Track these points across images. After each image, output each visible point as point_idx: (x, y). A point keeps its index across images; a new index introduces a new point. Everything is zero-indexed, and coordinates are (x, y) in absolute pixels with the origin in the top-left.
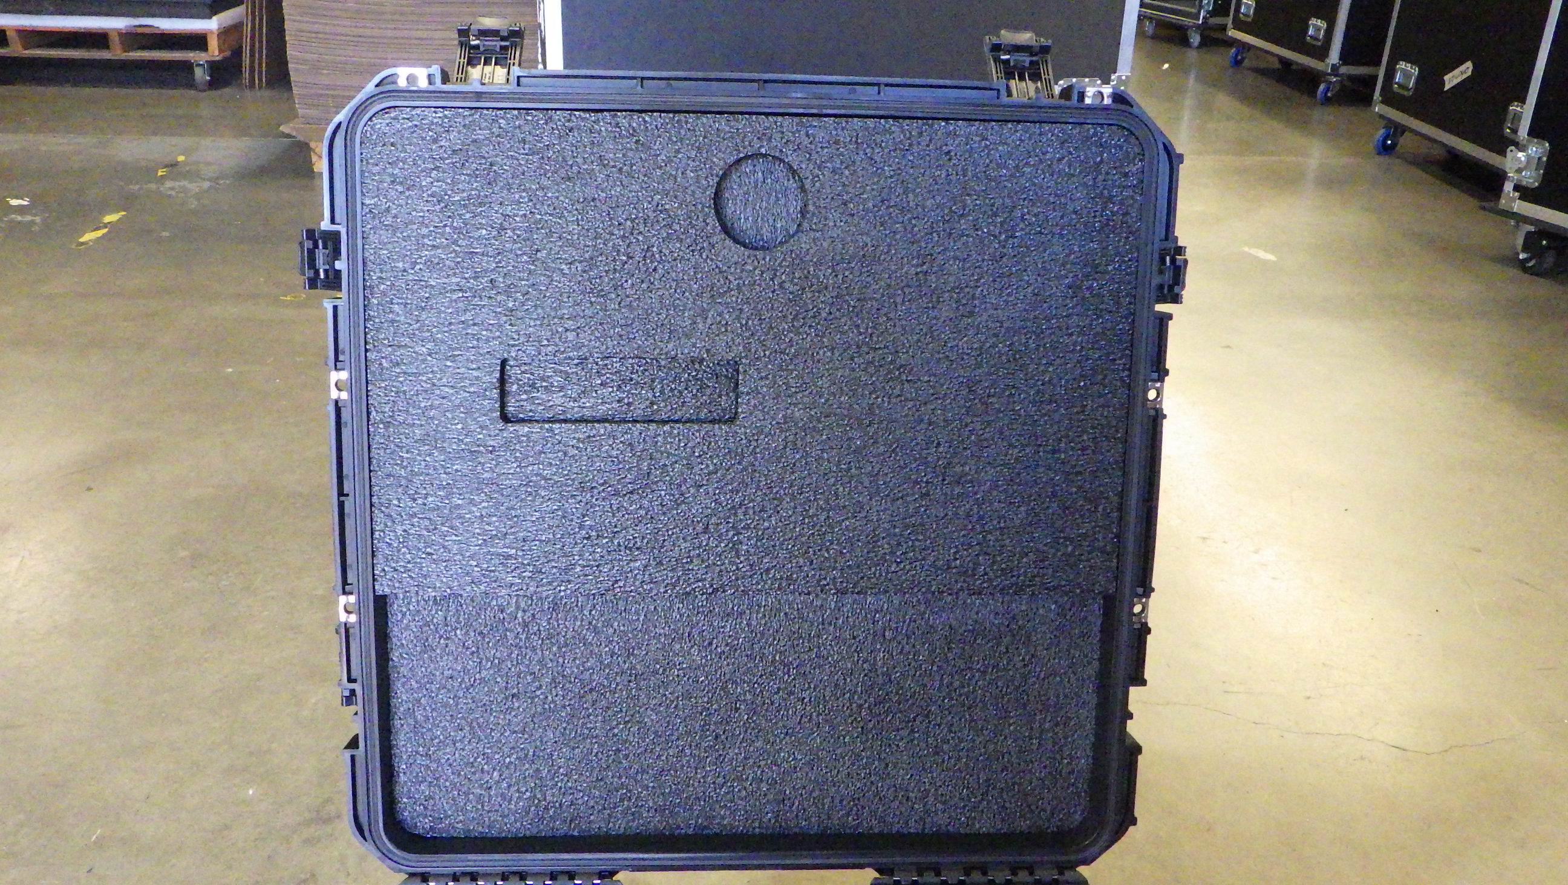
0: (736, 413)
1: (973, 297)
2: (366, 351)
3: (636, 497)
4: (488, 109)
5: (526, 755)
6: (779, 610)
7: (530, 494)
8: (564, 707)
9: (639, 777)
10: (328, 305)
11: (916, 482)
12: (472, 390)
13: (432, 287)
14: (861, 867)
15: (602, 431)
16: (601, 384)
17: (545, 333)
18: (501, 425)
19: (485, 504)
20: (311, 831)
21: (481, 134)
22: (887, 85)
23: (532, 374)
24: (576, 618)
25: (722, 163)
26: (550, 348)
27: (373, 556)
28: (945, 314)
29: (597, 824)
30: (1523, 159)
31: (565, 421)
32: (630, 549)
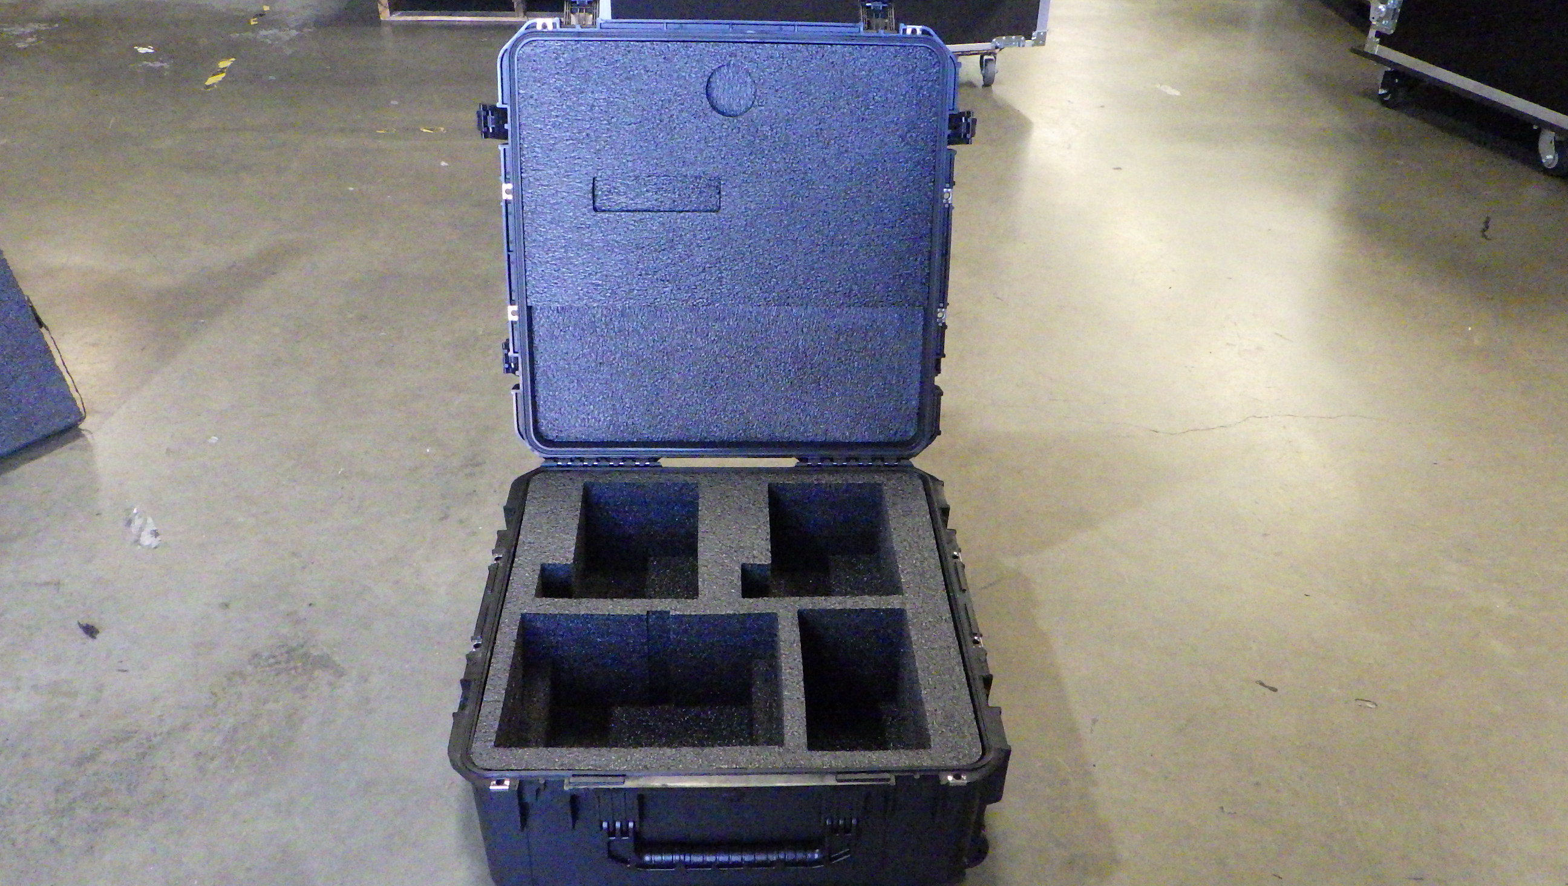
0: (720, 207)
1: (847, 142)
2: (522, 173)
3: (666, 252)
4: (584, 41)
5: (608, 396)
6: (744, 317)
7: (609, 251)
8: (628, 370)
9: (669, 409)
10: (501, 148)
11: (818, 245)
12: (578, 194)
13: (556, 138)
14: (791, 456)
15: (648, 216)
16: (647, 191)
17: (616, 163)
18: (593, 213)
19: (585, 256)
20: (468, 471)
21: (580, 55)
22: (798, 25)
23: (609, 185)
24: (634, 321)
25: (710, 70)
26: (619, 171)
27: (526, 284)
28: (832, 152)
29: (646, 434)
30: (1383, 10)
31: (628, 211)
32: (663, 281)
